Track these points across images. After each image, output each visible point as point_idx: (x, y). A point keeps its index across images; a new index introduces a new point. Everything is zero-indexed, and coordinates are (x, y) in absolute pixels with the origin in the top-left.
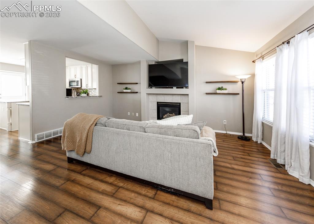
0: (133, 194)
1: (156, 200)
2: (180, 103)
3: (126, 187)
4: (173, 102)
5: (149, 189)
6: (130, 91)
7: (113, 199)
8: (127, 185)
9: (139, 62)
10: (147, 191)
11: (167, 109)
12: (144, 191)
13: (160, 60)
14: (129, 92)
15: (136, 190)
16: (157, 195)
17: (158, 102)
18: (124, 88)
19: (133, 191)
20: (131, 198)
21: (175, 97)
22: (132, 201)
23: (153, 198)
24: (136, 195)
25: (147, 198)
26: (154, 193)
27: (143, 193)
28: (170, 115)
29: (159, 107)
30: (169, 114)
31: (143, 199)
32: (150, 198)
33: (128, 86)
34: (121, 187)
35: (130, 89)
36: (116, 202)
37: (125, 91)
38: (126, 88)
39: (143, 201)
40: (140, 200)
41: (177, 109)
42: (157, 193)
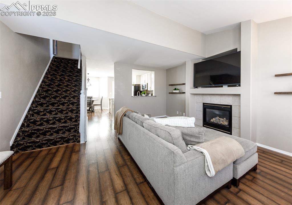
0: (129, 174)
1: (138, 187)
2: (231, 106)
3: (130, 166)
4: (221, 104)
5: (141, 177)
6: (179, 92)
7: (117, 169)
8: (131, 166)
9: (184, 64)
10: (139, 177)
11: (217, 112)
12: (137, 176)
13: (207, 57)
14: (177, 92)
15: (133, 172)
16: (142, 184)
17: (204, 103)
18: (174, 89)
19: (131, 172)
20: (126, 175)
21: (224, 98)
22: (124, 177)
23: (137, 184)
24: (130, 175)
25: (134, 182)
26: (141, 182)
27: (135, 177)
28: (220, 119)
29: (205, 108)
30: (220, 117)
31: (131, 180)
32: (136, 183)
33: (177, 87)
34: (127, 165)
35: (179, 90)
36: (117, 172)
37: (174, 91)
38: (175, 89)
39: (130, 182)
40: (129, 180)
41: (228, 113)
42: (144, 183)
